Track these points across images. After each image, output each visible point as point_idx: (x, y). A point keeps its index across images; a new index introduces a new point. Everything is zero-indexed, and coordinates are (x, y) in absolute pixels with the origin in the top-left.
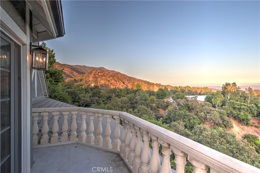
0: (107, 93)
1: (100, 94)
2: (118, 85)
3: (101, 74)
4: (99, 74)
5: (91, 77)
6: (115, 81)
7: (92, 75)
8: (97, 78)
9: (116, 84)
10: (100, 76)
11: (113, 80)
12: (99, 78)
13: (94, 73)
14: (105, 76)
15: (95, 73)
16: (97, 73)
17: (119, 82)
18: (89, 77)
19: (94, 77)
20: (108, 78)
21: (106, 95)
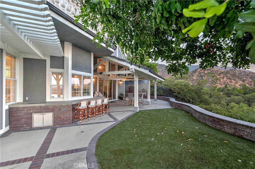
0: (211, 90)
1: (201, 90)
2: (233, 84)
3: (208, 72)
4: (205, 72)
5: (195, 76)
6: (228, 79)
7: (196, 74)
8: (202, 76)
9: (230, 82)
10: (206, 74)
11: (225, 78)
12: (206, 77)
13: (199, 71)
14: (214, 73)
15: (201, 72)
16: (203, 71)
17: (234, 80)
18: (193, 75)
19: (199, 75)
20: (217, 76)
21: (209, 92)
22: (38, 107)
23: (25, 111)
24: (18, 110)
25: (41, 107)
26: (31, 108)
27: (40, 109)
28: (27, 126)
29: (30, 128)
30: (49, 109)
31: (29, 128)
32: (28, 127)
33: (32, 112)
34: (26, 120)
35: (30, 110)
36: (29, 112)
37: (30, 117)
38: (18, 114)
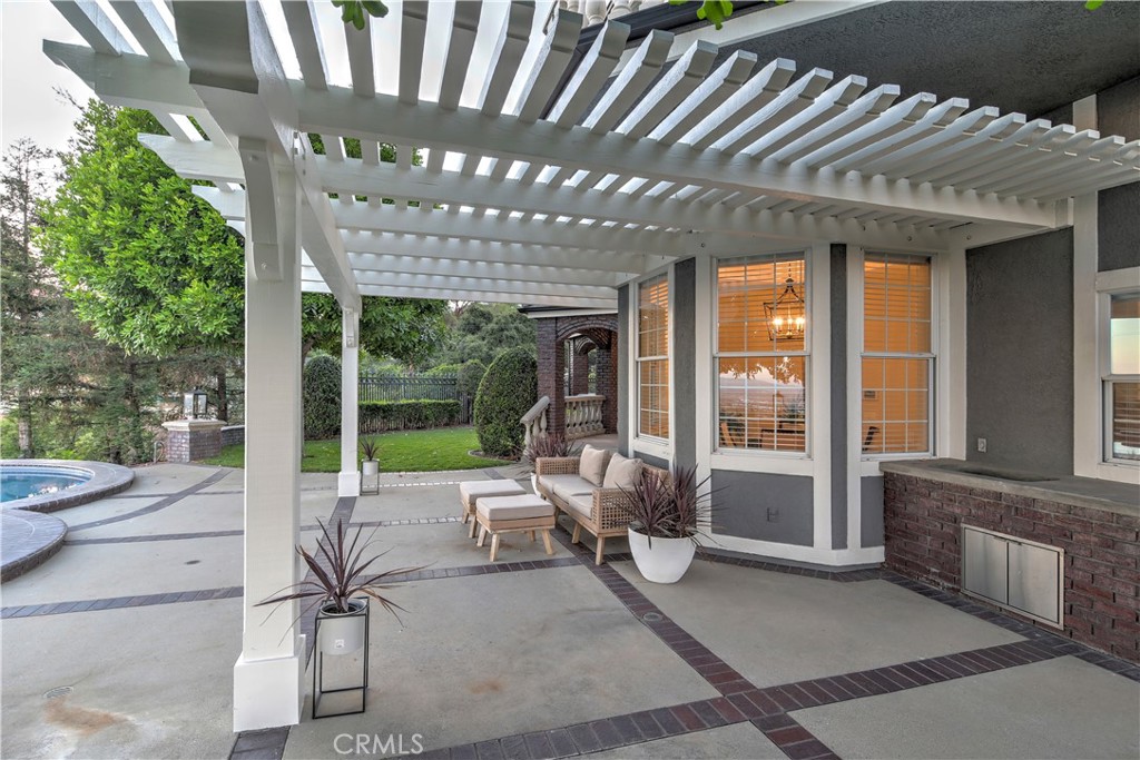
22: (986, 493)
23: (934, 499)
24: (908, 487)
25: (999, 496)
26: (957, 494)
27: (992, 509)
28: (940, 576)
29: (953, 589)
30: (1041, 519)
31: (949, 589)
32: (946, 584)
33: (957, 511)
34: (936, 545)
35: (951, 500)
36: (948, 509)
37: (953, 536)
38: (910, 508)
